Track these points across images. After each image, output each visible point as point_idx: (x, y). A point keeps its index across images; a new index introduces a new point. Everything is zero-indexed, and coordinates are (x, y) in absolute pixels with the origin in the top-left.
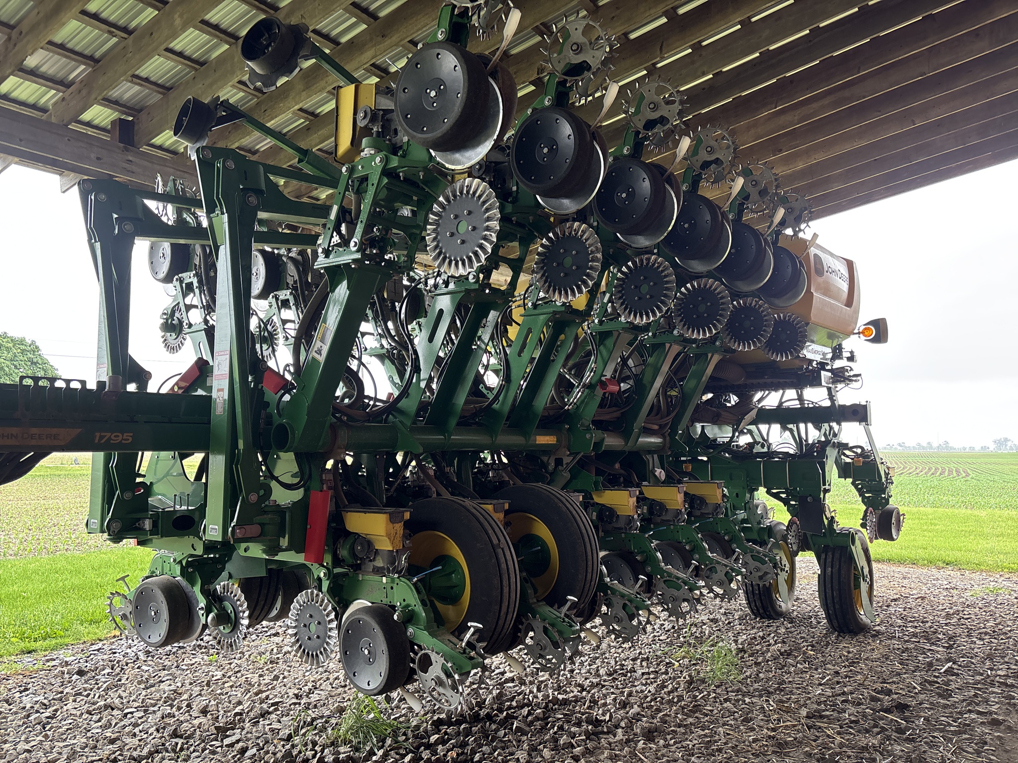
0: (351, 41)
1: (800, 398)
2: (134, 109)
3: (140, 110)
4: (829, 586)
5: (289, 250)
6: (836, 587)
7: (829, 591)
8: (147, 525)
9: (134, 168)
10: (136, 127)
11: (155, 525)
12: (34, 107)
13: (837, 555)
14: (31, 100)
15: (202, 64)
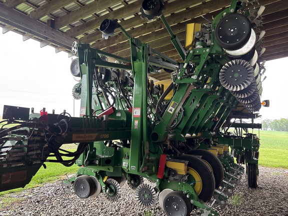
0: (133, 4)
1: (241, 121)
2: (56, 17)
3: (57, 17)
4: (250, 175)
5: (112, 69)
6: (253, 175)
7: (250, 176)
8: (97, 162)
9: (55, 36)
10: (56, 23)
11: (99, 162)
12: (23, 12)
13: (253, 166)
14: (23, 10)
15: (84, 5)
